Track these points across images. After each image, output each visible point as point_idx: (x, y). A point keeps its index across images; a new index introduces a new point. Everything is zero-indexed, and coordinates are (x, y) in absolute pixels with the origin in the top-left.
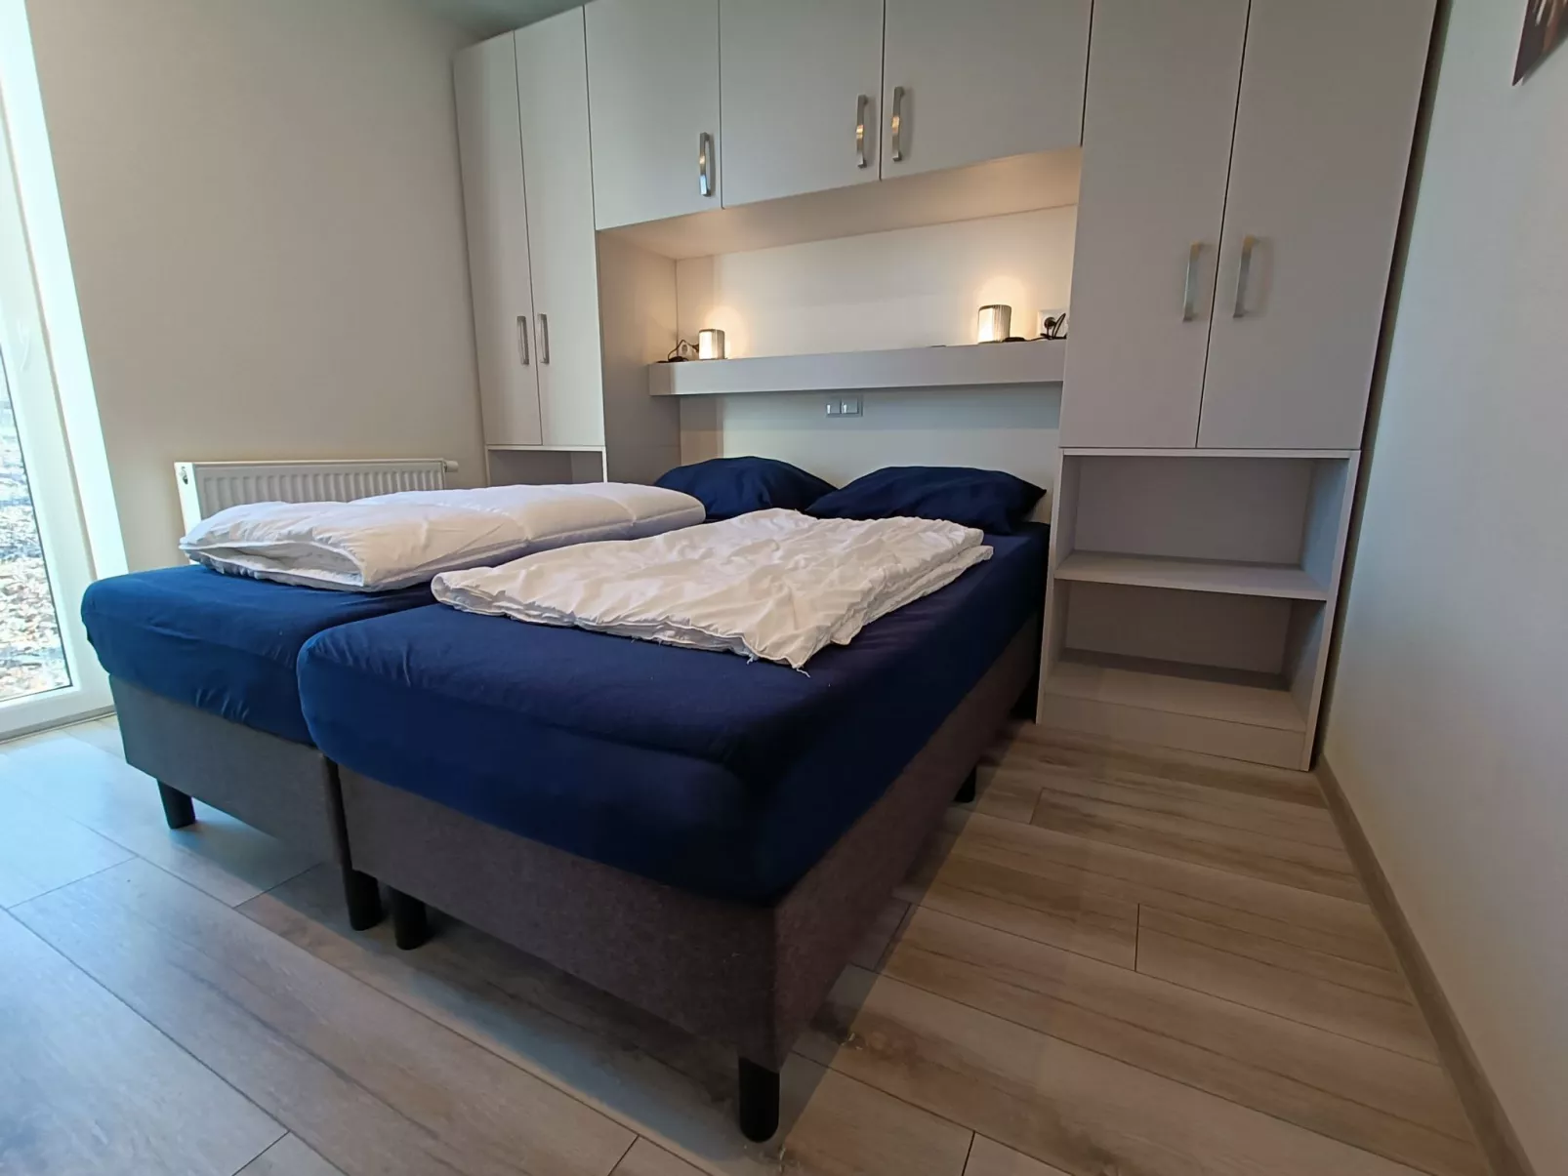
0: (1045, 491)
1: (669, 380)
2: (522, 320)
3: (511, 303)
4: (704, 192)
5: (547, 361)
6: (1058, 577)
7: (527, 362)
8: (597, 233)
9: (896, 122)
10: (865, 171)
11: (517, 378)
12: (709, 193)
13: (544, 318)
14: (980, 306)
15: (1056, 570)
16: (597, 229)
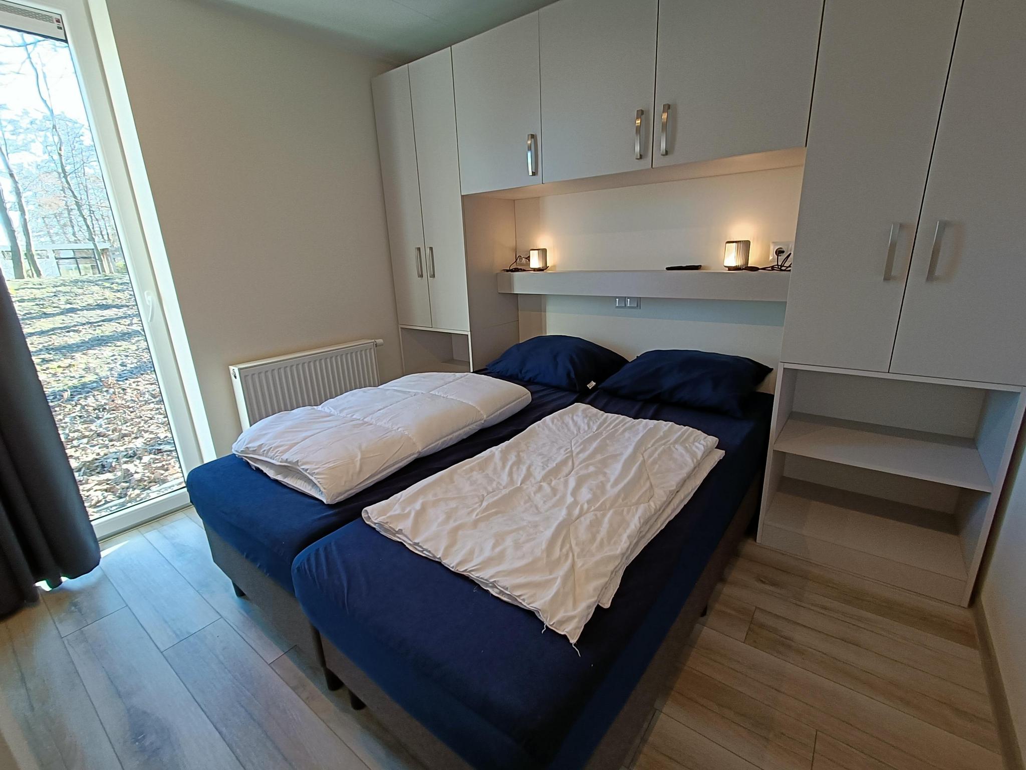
0: (772, 369)
1: (510, 284)
2: (419, 249)
3: (412, 241)
4: (531, 174)
5: (433, 276)
6: (775, 449)
7: (421, 276)
8: (462, 196)
9: (665, 116)
10: (642, 161)
11: (417, 286)
12: (534, 174)
13: (431, 249)
14: (727, 241)
15: (774, 444)
16: (462, 194)
